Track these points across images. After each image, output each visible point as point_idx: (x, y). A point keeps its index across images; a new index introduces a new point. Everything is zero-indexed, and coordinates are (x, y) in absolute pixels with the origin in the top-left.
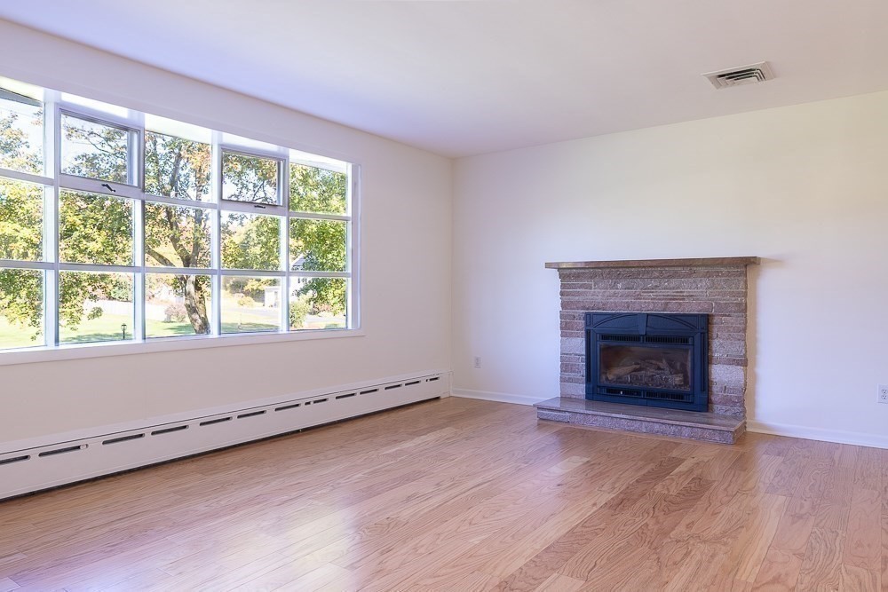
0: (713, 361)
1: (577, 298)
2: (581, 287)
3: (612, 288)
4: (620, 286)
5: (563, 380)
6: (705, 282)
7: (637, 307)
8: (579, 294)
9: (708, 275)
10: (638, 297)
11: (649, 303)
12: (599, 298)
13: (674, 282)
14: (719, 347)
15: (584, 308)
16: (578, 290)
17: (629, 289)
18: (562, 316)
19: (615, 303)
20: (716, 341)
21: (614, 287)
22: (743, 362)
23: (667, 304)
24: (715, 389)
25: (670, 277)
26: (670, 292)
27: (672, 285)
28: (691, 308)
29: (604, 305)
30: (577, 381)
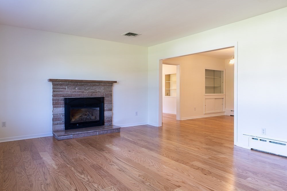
0: (105, 110)
1: (60, 93)
2: (62, 89)
3: (74, 89)
4: (77, 88)
5: (53, 124)
6: (103, 88)
7: (83, 95)
8: (61, 91)
9: (104, 86)
10: (83, 92)
11: (87, 94)
12: (69, 93)
13: (94, 87)
14: (106, 106)
15: (63, 96)
16: (61, 90)
17: (80, 89)
18: (53, 100)
19: (75, 94)
20: (105, 105)
21: (75, 89)
22: (111, 110)
23: (92, 94)
24: (105, 118)
25: (94, 86)
26: (93, 91)
27: (94, 88)
28: (99, 95)
29: (71, 95)
30: (60, 124)
